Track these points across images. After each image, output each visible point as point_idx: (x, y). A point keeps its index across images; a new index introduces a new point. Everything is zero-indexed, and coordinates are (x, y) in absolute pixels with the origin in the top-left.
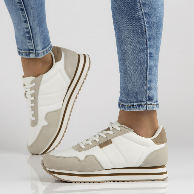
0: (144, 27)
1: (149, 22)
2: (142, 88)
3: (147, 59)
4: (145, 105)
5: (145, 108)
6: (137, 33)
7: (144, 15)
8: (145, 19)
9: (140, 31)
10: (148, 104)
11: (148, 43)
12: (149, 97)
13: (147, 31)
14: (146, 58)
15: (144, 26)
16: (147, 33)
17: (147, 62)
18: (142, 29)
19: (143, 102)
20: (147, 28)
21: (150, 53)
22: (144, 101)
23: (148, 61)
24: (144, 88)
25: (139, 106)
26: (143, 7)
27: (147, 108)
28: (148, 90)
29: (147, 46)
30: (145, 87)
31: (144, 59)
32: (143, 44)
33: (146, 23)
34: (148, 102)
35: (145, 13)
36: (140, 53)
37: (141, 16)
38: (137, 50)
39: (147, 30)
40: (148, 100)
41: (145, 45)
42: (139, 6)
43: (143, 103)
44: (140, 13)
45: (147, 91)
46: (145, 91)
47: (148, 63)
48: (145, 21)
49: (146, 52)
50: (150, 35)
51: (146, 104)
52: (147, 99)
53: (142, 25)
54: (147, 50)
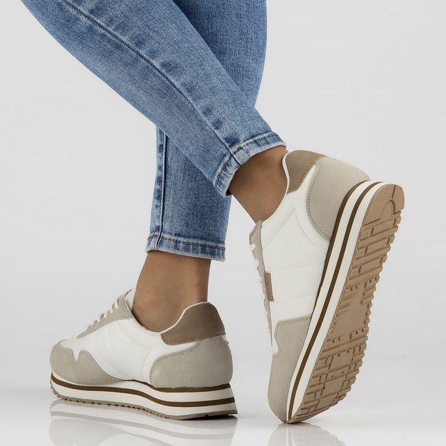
0: (109, 35)
1: (111, 21)
2: (206, 134)
3: (167, 78)
4: (230, 159)
5: (234, 164)
6: (111, 53)
7: (92, 16)
8: (99, 21)
9: (109, 47)
10: (235, 153)
11: (142, 52)
12: (227, 140)
13: (121, 37)
14: (164, 79)
15: (106, 33)
16: (124, 39)
17: (172, 83)
18: (109, 41)
19: (225, 155)
20: (115, 33)
21: (163, 65)
22: (224, 152)
23: (173, 81)
24: (207, 130)
25: (224, 169)
26: (79, 4)
27: (236, 161)
28: (217, 128)
29: (145, 59)
30: (207, 128)
31: (163, 82)
32: (136, 60)
33: (108, 26)
34: (232, 150)
35: (92, 12)
36: (147, 79)
37: (89, 22)
38: (137, 78)
39: (118, 35)
40: (230, 146)
41: (141, 59)
42: (71, 10)
43: (227, 159)
44: (83, 19)
45: (216, 131)
46: (213, 134)
47: (176, 84)
48: (103, 24)
49: (155, 70)
50: (132, 38)
51: (231, 156)
52: (227, 145)
53: (103, 36)
54: (152, 64)
